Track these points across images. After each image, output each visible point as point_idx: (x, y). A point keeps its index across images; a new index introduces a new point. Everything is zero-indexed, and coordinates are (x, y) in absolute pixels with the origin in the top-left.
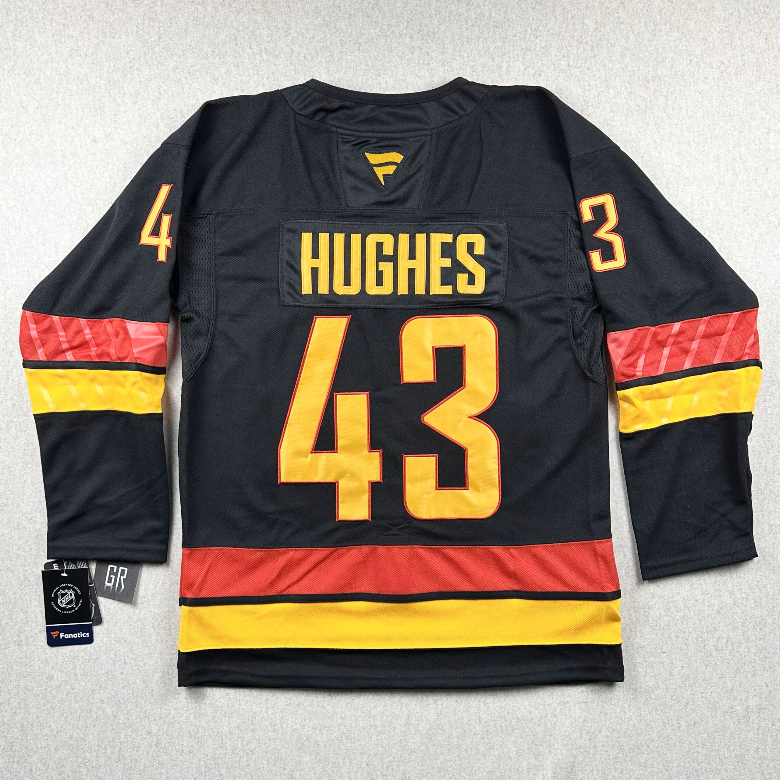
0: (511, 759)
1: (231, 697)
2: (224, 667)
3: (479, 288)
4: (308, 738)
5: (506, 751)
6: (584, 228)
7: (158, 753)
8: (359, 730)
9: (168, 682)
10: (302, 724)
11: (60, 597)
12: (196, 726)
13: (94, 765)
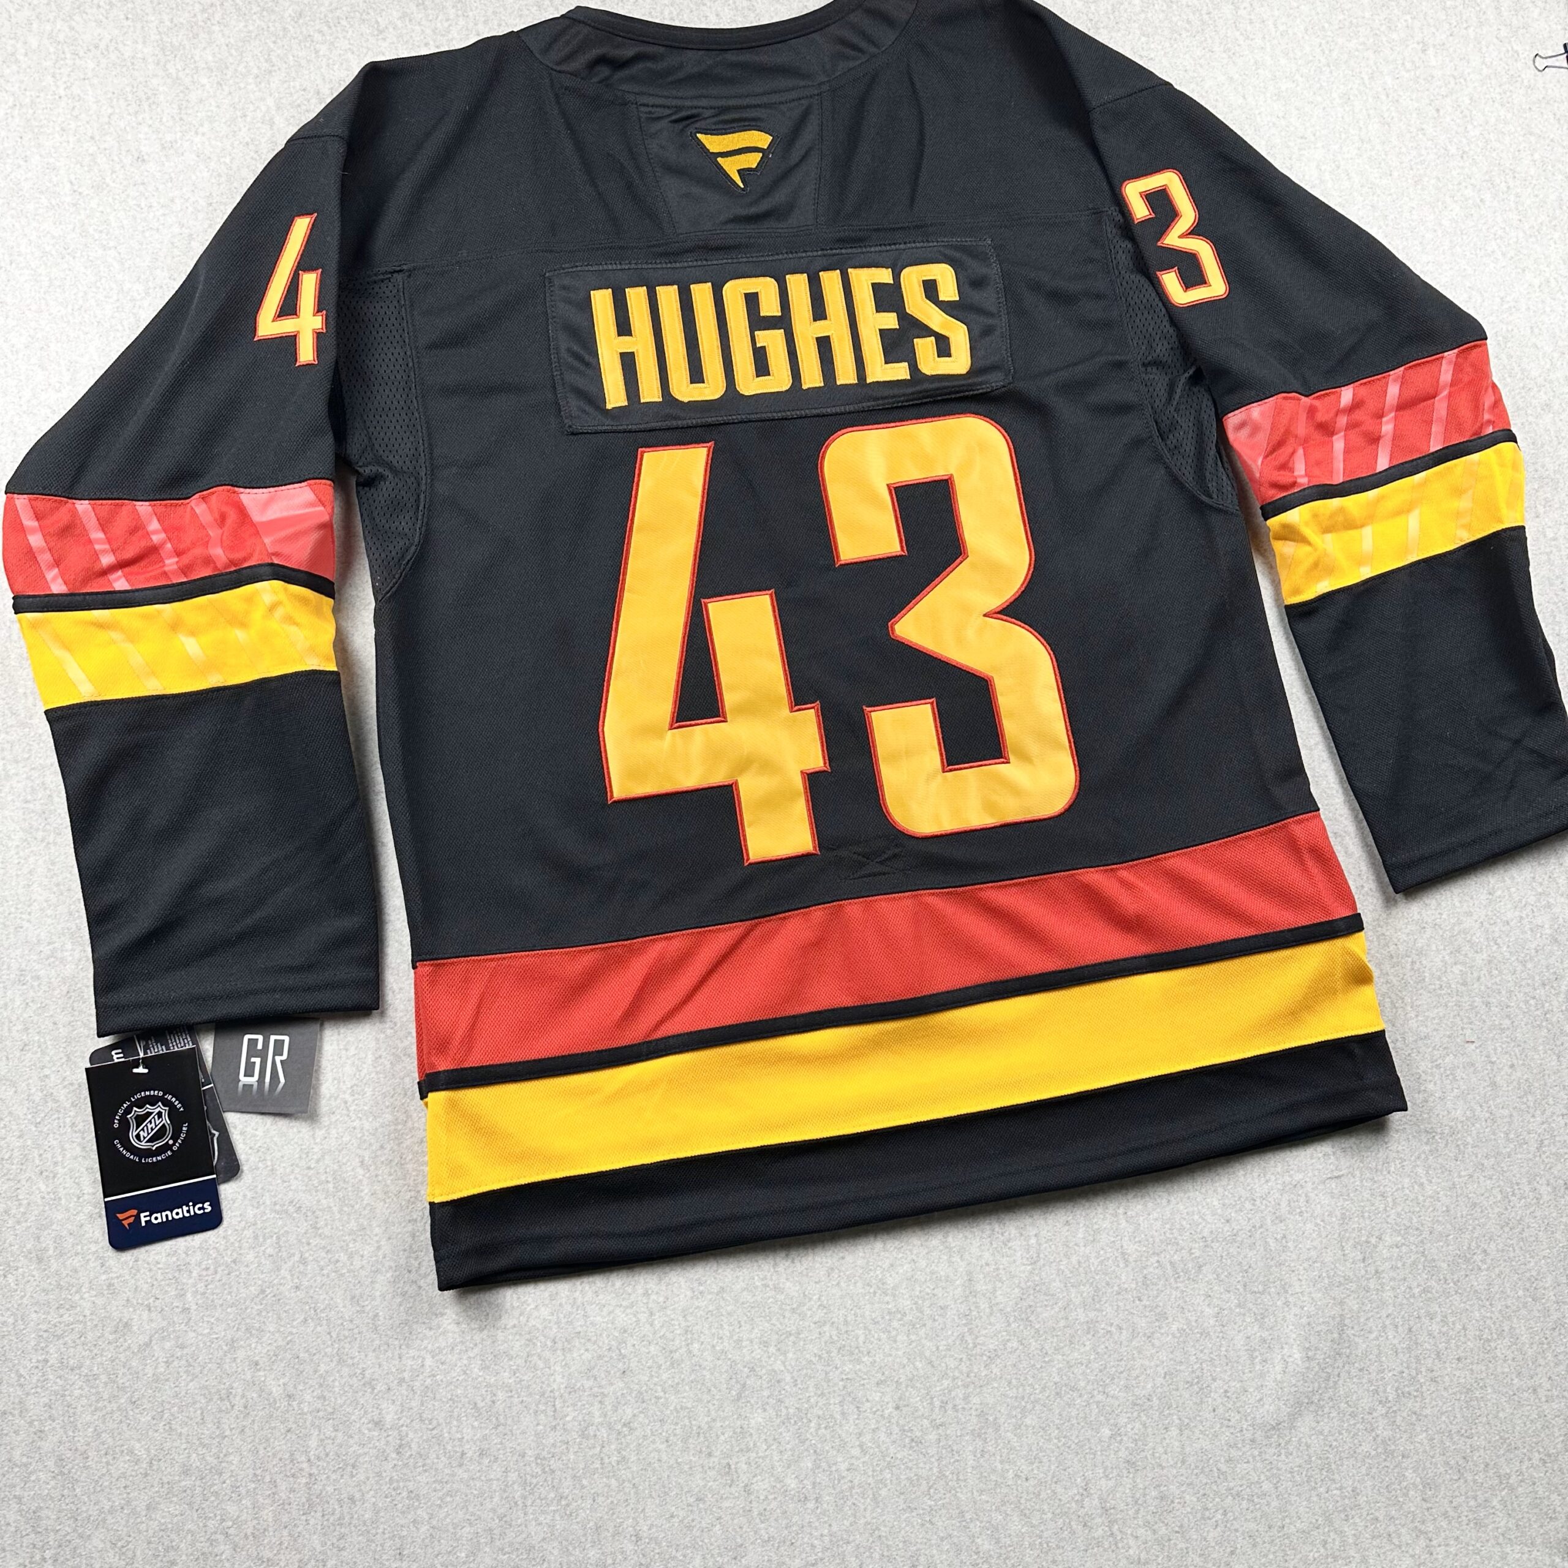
0: (1208, 1333)
1: (564, 1301)
2: (539, 1230)
3: (959, 362)
4: (752, 1370)
5: (1194, 1318)
6: (1138, 232)
7: (405, 1471)
8: (865, 1328)
9: (411, 1290)
10: (735, 1338)
11: (133, 1124)
12: (488, 1385)
13: (249, 1531)
